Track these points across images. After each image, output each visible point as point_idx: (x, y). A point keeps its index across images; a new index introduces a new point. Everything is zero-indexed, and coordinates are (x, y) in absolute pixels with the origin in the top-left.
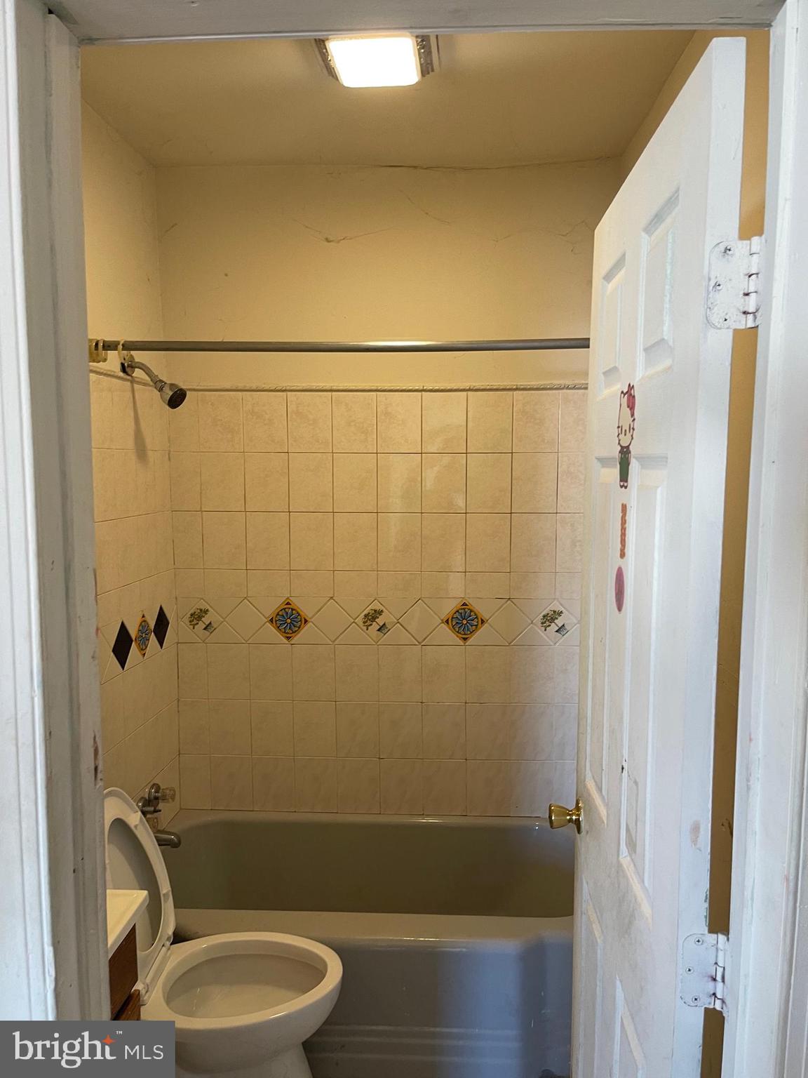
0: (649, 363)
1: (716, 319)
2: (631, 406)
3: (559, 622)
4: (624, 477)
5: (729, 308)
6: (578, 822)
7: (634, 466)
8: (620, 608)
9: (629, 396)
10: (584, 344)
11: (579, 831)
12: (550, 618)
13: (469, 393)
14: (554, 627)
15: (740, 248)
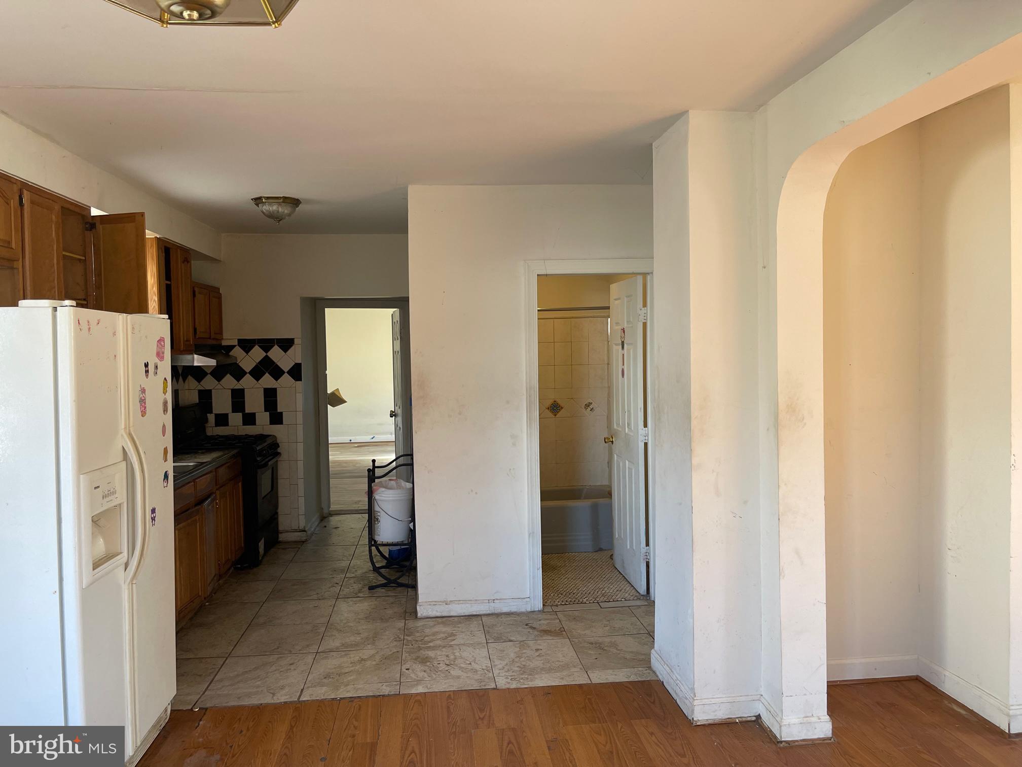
0: (627, 324)
1: (639, 320)
2: (624, 332)
3: (591, 407)
4: (623, 348)
5: (642, 318)
6: (612, 441)
7: (625, 345)
8: (623, 377)
9: (623, 330)
10: (608, 308)
11: (613, 443)
12: (587, 406)
13: (555, 320)
14: (589, 409)
15: (643, 309)
